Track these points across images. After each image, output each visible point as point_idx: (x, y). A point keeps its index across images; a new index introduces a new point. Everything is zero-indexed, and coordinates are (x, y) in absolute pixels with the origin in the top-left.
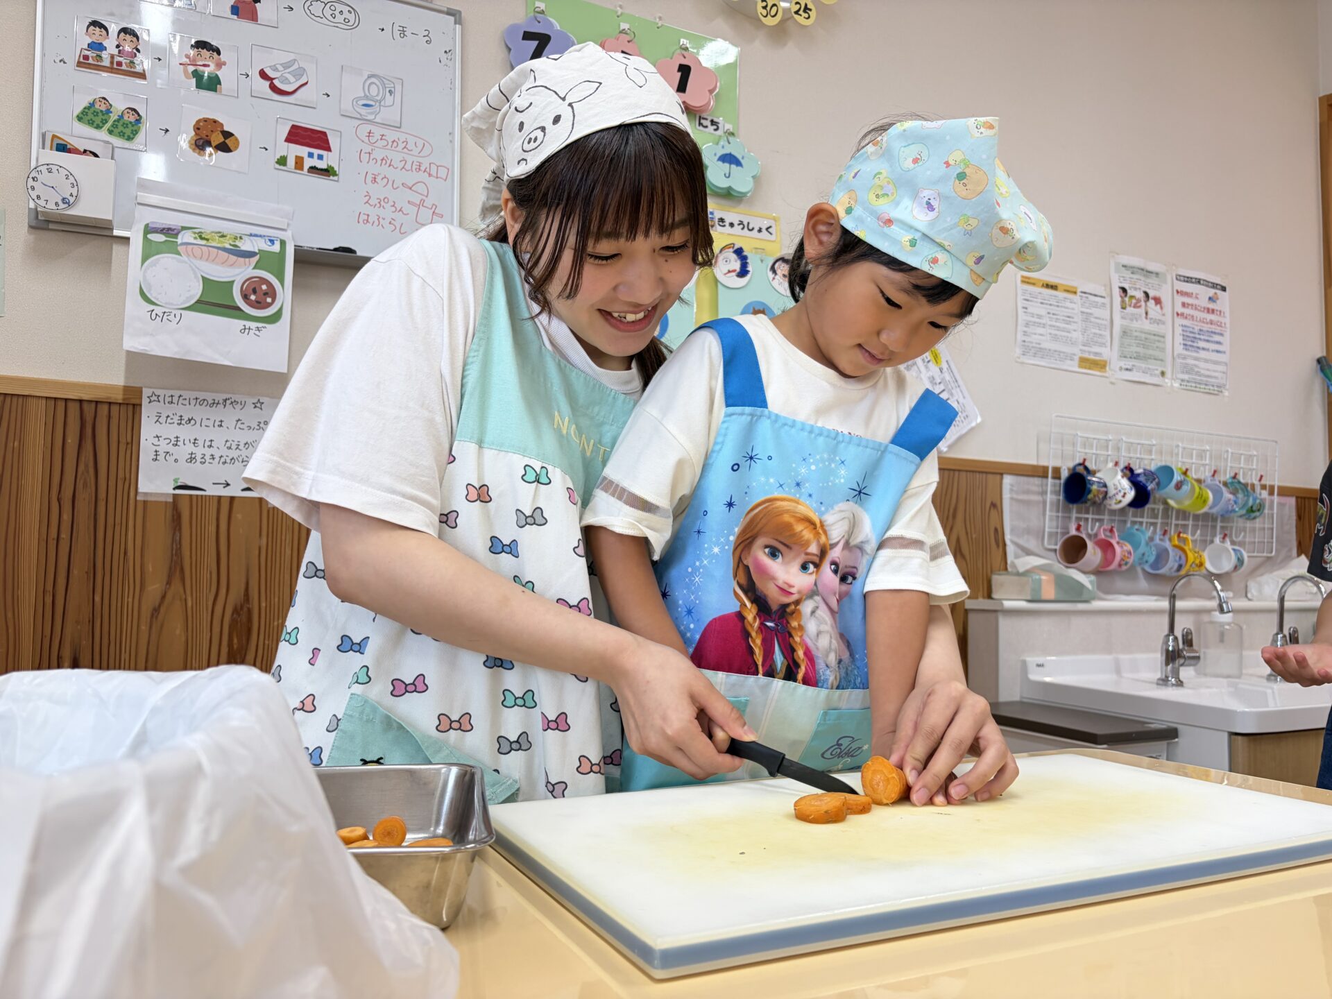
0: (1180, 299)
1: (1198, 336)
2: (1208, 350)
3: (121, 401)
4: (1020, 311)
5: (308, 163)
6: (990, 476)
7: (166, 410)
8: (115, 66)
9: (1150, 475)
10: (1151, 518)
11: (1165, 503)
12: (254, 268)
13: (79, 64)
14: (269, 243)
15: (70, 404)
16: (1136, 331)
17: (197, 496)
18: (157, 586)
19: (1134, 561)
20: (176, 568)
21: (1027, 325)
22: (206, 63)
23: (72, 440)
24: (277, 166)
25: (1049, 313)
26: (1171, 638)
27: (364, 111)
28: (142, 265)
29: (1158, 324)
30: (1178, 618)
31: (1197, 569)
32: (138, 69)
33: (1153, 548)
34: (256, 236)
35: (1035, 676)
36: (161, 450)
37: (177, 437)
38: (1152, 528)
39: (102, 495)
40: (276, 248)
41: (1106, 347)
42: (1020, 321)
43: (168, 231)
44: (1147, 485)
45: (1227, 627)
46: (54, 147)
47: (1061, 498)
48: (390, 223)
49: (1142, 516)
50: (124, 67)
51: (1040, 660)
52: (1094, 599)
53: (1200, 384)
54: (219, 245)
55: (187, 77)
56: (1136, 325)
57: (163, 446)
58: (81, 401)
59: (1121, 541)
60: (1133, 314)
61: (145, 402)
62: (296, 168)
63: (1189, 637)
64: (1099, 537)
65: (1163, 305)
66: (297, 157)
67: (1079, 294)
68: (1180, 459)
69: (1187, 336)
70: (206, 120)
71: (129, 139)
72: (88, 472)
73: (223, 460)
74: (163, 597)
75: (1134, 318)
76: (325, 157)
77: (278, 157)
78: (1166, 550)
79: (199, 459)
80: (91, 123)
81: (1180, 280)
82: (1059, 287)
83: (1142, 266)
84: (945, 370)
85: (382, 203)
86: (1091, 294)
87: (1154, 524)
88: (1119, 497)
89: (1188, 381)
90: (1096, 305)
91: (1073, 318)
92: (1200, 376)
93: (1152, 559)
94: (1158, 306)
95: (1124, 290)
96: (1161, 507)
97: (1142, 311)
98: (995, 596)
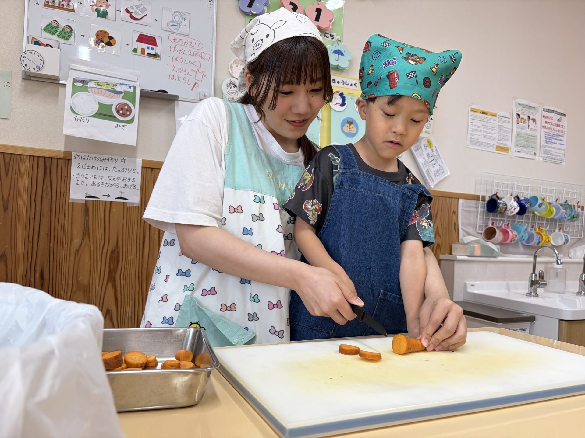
0: (544, 120)
1: (552, 137)
2: (556, 143)
3: (62, 158)
4: (470, 124)
5: (147, 51)
6: (453, 199)
7: (82, 162)
8: (61, 6)
9: (527, 200)
10: (527, 220)
11: (533, 213)
12: (122, 99)
13: (45, 5)
14: (129, 88)
15: (40, 159)
16: (523, 134)
17: (96, 201)
18: (78, 240)
19: (518, 239)
20: (86, 232)
21: (473, 131)
22: (102, 5)
23: (41, 175)
24: (133, 53)
25: (483, 125)
26: (533, 275)
27: (172, 28)
28: (72, 96)
29: (534, 131)
30: (537, 265)
31: (547, 243)
32: (72, 8)
33: (527, 234)
34: (123, 84)
35: (470, 290)
36: (80, 180)
37: (87, 174)
38: (527, 224)
39: (54, 199)
40: (132, 90)
41: (509, 141)
42: (469, 128)
43: (84, 82)
44: (526, 205)
45: (560, 270)
46: (33, 43)
47: (485, 210)
48: (183, 79)
49: (523, 219)
50: (65, 7)
51: (473, 283)
52: (498, 256)
53: (552, 159)
54: (106, 88)
55: (93, 11)
56: (523, 131)
57: (81, 178)
58: (45, 157)
59: (512, 230)
60: (522, 126)
61: (73, 158)
62: (141, 54)
63: (542, 275)
64: (502, 228)
65: (536, 122)
66: (142, 49)
67: (497, 116)
68: (541, 193)
69: (547, 137)
70: (101, 31)
71: (67, 39)
72: (48, 189)
73: (107, 185)
74: (81, 245)
75: (523, 128)
76: (154, 49)
77: (133, 48)
78: (533, 235)
79: (96, 184)
80: (50, 32)
81: (545, 111)
82: (488, 114)
83: (527, 104)
84: (434, 150)
85: (180, 70)
86: (503, 117)
87: (528, 223)
88: (512, 210)
89: (547, 158)
90: (505, 122)
91: (494, 128)
92: (552, 155)
93: (526, 239)
94: (534, 123)
95: (519, 115)
96: (532, 215)
97: (526, 125)
98: (453, 253)
